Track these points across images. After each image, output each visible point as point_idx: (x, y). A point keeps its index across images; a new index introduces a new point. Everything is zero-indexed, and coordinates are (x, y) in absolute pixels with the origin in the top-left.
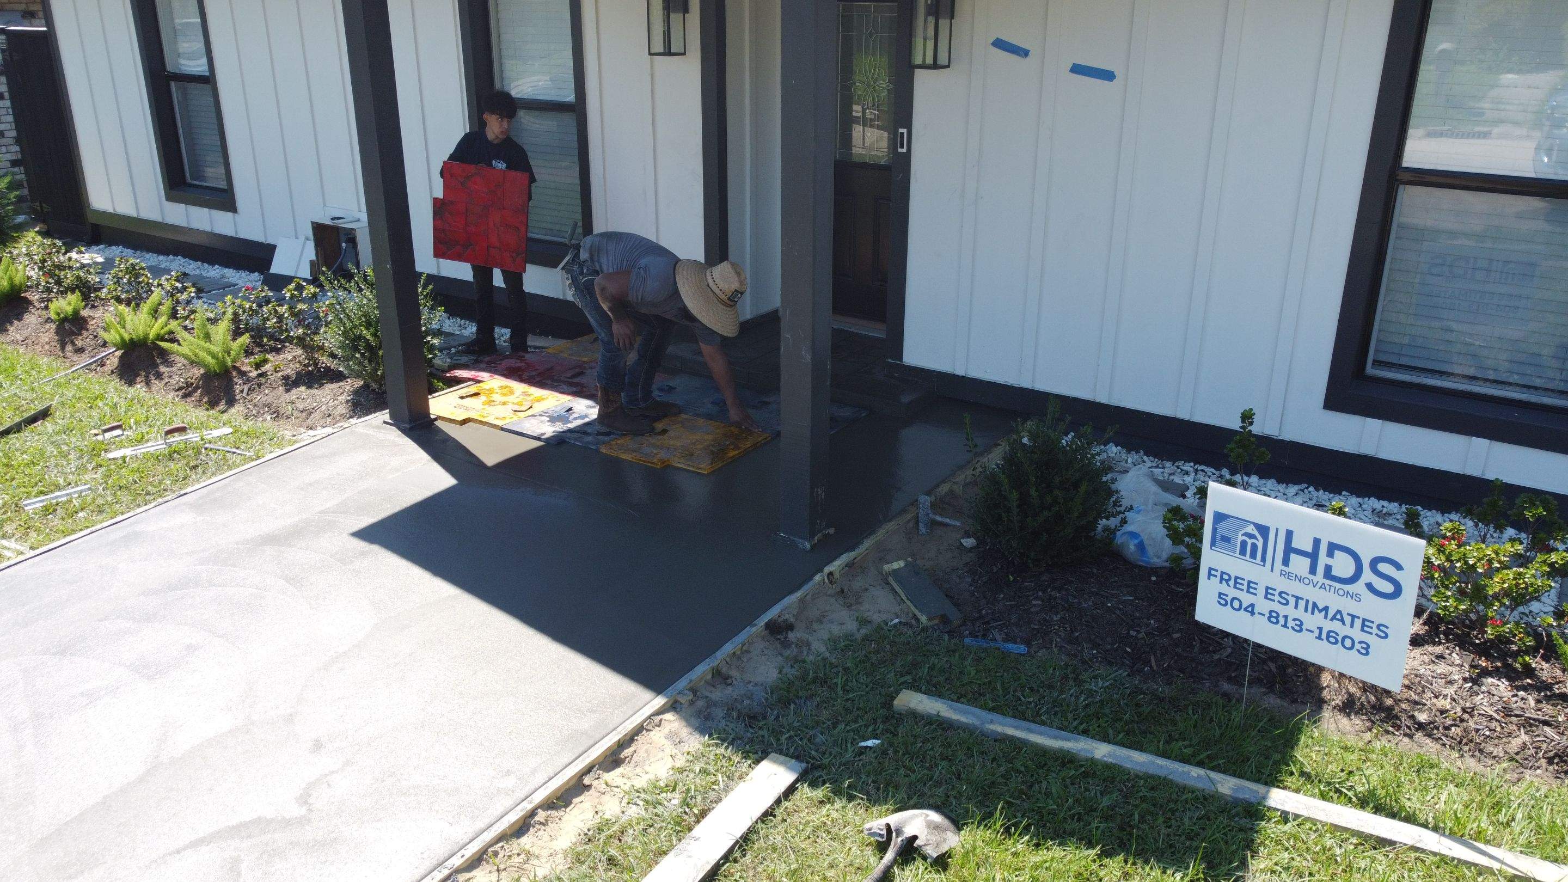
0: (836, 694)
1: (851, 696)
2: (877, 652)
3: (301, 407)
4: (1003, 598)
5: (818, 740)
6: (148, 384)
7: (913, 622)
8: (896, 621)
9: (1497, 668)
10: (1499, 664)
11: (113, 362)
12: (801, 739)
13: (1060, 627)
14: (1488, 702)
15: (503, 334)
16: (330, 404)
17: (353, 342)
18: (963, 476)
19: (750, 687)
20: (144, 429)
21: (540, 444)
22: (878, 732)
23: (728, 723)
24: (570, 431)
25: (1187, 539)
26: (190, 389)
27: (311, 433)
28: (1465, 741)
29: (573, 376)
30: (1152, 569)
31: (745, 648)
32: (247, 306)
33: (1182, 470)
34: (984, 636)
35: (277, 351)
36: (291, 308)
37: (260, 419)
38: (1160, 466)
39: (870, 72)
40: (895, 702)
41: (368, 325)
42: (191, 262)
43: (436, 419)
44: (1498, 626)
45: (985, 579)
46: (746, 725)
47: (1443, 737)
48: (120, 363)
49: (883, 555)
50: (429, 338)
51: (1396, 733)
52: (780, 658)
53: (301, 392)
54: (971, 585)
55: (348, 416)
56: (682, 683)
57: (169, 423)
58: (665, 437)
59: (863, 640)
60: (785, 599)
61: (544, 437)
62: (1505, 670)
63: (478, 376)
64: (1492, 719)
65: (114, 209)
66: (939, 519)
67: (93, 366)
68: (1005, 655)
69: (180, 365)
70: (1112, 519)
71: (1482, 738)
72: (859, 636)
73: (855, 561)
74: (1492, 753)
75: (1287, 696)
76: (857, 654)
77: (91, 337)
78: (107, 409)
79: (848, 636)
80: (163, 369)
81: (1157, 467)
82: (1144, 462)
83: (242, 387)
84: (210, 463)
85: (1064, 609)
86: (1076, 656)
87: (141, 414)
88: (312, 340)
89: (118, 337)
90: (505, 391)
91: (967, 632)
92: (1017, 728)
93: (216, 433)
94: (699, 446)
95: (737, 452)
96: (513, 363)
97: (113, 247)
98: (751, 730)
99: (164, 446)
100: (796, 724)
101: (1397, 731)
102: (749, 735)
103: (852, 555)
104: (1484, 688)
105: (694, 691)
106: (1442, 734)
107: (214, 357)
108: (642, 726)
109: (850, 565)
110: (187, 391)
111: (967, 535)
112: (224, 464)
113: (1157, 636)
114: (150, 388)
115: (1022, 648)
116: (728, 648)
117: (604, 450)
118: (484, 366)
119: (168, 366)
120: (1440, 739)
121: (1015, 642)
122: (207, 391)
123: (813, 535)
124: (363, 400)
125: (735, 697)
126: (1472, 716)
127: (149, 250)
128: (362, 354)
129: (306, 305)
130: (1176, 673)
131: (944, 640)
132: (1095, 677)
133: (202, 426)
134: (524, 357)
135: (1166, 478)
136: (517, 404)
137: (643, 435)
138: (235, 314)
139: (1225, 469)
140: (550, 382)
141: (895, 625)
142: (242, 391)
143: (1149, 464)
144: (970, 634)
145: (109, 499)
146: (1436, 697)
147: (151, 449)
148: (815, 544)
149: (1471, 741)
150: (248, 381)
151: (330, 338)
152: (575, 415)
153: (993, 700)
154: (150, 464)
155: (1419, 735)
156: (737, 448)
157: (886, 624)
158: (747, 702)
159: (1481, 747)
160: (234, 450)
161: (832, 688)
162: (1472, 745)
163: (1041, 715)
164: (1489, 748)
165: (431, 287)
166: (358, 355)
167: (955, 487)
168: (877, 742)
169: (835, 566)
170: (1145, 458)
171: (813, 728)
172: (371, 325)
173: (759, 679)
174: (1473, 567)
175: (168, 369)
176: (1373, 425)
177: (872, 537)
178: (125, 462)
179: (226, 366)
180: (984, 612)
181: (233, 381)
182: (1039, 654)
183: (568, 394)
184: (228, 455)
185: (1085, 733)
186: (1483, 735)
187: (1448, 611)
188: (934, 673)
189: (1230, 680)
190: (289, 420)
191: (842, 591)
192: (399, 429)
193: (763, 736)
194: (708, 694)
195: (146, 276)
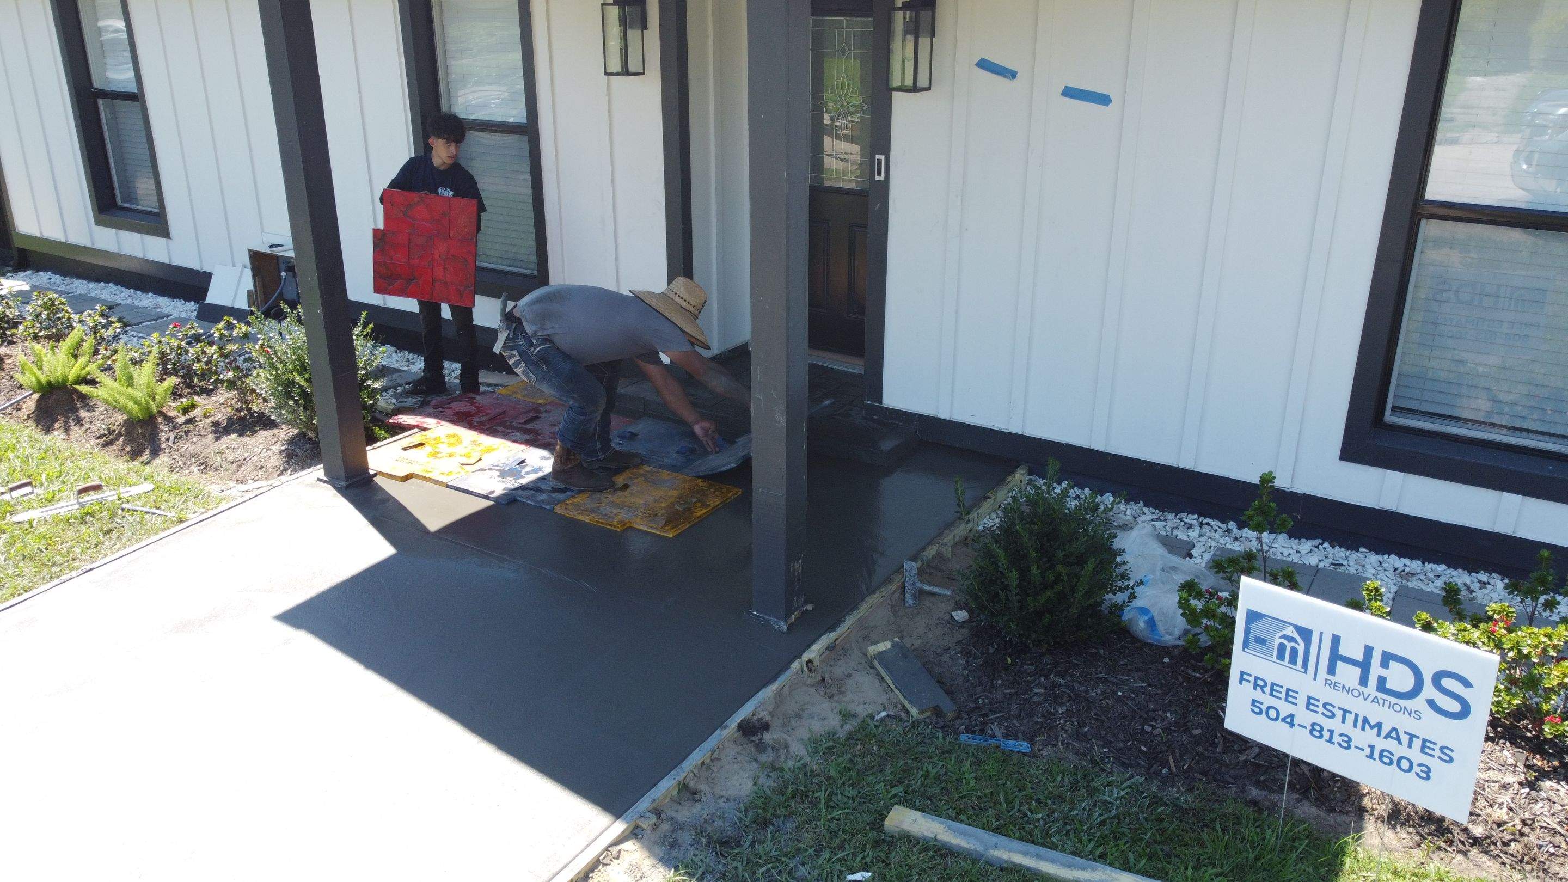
0: (819, 811)
1: (835, 814)
2: (863, 755)
3: (231, 458)
4: (1002, 685)
5: (799, 874)
6: (67, 430)
7: (903, 715)
8: (884, 714)
9: (1555, 769)
10: (1556, 763)
11: (30, 405)
12: (779, 873)
13: (1066, 722)
14: (1549, 811)
15: (452, 370)
16: (262, 455)
17: (286, 389)
18: (951, 537)
19: (721, 803)
20: (56, 486)
21: (489, 503)
22: (868, 860)
23: (697, 852)
24: (522, 488)
25: (1205, 621)
26: (112, 436)
27: (242, 487)
28: (1526, 859)
29: (526, 423)
30: (1164, 648)
31: (714, 756)
32: (176, 344)
33: (1185, 523)
34: (982, 731)
35: (207, 392)
36: (220, 349)
37: (187, 472)
38: (1162, 518)
39: (843, 91)
40: (887, 823)
41: (303, 369)
42: (124, 289)
43: (375, 475)
44: (1557, 724)
45: (980, 661)
46: (717, 854)
47: (1502, 855)
48: (37, 407)
49: (867, 634)
50: (370, 382)
51: (1448, 849)
52: (755, 765)
53: (232, 440)
54: (965, 669)
55: (282, 468)
56: (644, 804)
57: (84, 480)
58: (626, 493)
59: (848, 739)
60: (760, 693)
61: (493, 496)
62: (1563, 771)
63: (424, 423)
64: (1555, 833)
65: (41, 233)
66: (927, 588)
67: (8, 410)
68: (1007, 757)
69: (102, 409)
70: (1119, 594)
71: (1546, 856)
72: (842, 734)
73: (837, 643)
74: (1558, 874)
75: (1323, 804)
76: (841, 760)
77: (7, 377)
78: (17, 462)
79: (831, 735)
80: (83, 413)
81: (1158, 519)
82: (1144, 514)
83: (168, 435)
84: (126, 527)
85: (1070, 699)
86: (1084, 755)
87: (55, 467)
88: (243, 383)
89: (34, 380)
90: (452, 440)
91: (963, 727)
92: (1025, 854)
93: (135, 490)
94: (664, 504)
95: (704, 511)
96: (462, 406)
97: (41, 273)
98: (723, 861)
99: (77, 506)
100: (774, 853)
101: (1450, 846)
102: (721, 867)
103: (832, 636)
104: (1543, 795)
105: (657, 812)
106: (1501, 850)
107: (136, 402)
108: (598, 859)
109: (831, 648)
110: (108, 439)
111: (959, 607)
112: (143, 529)
113: (1174, 731)
114: (68, 434)
115: (1025, 746)
116: (697, 757)
117: (559, 510)
118: (431, 410)
119: (89, 410)
120: (1499, 856)
121: (1017, 739)
122: (130, 439)
123: (789, 614)
124: (298, 450)
125: (704, 817)
126: (1533, 830)
127: (80, 276)
128: (296, 402)
129: (237, 346)
130: (1199, 776)
131: (937, 738)
132: (1109, 784)
133: (121, 481)
134: (474, 399)
135: (1169, 533)
136: (464, 456)
137: (601, 491)
138: (163, 355)
139: (1232, 522)
140: (501, 429)
141: (882, 720)
142: (168, 440)
143: (1150, 517)
144: (966, 729)
145: (10, 571)
146: (1491, 806)
147: (62, 511)
148: (792, 624)
149: (1534, 860)
150: (175, 428)
151: (261, 381)
152: (528, 469)
153: (998, 817)
154: (59, 528)
155: (1474, 852)
156: (704, 506)
157: (873, 718)
158: (718, 823)
159: (1546, 867)
160: (154, 510)
161: (815, 804)
162: (1535, 864)
163: (1051, 836)
164: (1555, 868)
165: (371, 326)
166: (291, 403)
167: (943, 549)
168: (868, 875)
169: (814, 652)
170: (1145, 509)
171: (793, 857)
172: (305, 370)
173: (731, 792)
174: (1527, 656)
175: (89, 414)
176: (1394, 478)
177: (855, 613)
178: (32, 527)
179: (151, 412)
180: (980, 701)
181: (158, 428)
182: (1044, 752)
183: (522, 443)
184: (147, 517)
185: (1102, 857)
186: (1547, 852)
187: (1502, 707)
188: (928, 782)
189: (1258, 784)
190: (218, 472)
191: (823, 680)
192: (335, 487)
193: (736, 868)
194: (674, 814)
195: (67, 311)
